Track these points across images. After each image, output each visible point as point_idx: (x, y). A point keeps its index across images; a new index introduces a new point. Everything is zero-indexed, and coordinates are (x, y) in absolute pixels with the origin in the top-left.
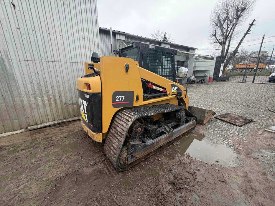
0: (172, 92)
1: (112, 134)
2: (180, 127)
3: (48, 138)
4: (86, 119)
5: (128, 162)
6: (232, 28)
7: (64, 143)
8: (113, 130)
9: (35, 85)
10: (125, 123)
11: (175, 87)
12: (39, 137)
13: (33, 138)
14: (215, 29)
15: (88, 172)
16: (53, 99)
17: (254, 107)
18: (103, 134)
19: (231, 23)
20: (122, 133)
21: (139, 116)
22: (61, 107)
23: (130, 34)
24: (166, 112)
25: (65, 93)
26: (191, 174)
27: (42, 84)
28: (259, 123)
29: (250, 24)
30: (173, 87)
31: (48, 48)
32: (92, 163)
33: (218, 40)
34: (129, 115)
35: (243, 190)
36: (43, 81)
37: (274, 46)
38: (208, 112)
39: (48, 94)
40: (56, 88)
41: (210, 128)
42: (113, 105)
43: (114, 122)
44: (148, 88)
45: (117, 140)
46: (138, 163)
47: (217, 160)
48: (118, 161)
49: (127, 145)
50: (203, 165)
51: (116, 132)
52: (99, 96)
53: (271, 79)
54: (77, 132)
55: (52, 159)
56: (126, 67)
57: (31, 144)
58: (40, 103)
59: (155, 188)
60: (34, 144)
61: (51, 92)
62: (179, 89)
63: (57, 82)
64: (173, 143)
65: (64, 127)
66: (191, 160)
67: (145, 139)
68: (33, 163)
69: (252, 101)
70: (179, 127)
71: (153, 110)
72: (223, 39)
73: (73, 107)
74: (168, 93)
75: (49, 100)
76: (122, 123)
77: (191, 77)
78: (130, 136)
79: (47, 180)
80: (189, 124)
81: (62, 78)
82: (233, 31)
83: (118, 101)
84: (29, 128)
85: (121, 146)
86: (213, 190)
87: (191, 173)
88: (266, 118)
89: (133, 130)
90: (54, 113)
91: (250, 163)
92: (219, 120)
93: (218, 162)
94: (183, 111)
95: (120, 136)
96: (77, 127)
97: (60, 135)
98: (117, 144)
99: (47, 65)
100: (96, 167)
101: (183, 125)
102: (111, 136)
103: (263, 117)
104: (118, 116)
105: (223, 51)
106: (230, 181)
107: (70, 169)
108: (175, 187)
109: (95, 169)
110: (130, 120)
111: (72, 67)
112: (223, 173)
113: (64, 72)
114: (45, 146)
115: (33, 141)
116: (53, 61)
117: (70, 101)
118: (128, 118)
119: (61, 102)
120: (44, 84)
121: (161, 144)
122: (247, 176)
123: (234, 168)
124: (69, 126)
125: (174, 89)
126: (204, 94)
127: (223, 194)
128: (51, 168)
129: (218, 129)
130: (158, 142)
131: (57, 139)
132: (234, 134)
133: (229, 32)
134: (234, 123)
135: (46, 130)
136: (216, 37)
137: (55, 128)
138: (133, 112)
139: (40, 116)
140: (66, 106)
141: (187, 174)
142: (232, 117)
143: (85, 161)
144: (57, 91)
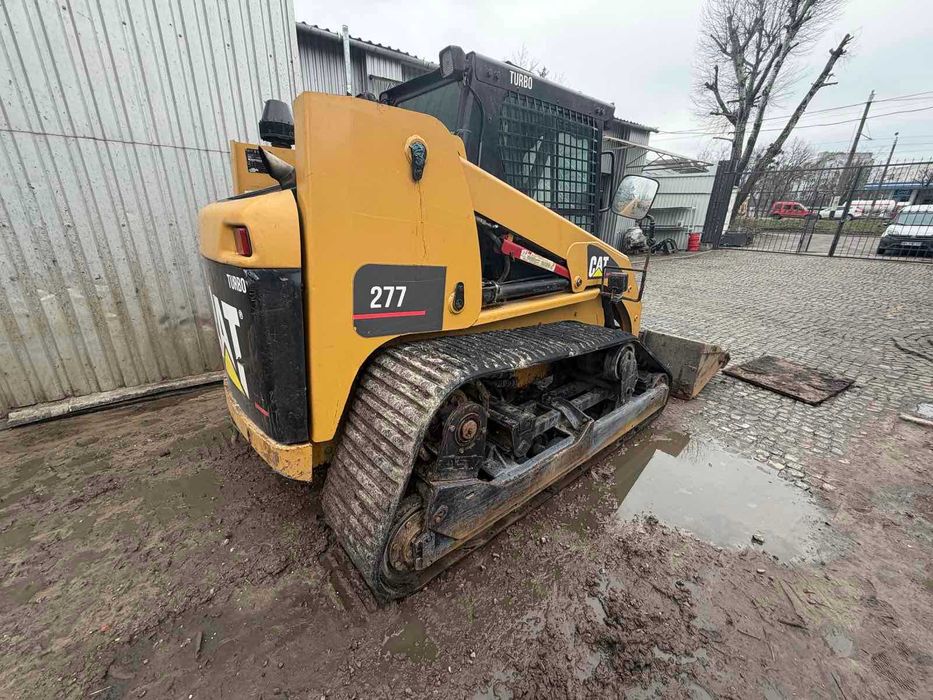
0: (589, 278)
1: (355, 446)
2: (617, 410)
3: (92, 457)
4: (243, 384)
5: (422, 561)
6: (774, 64)
7: (160, 477)
8: (358, 430)
9: (20, 239)
10: (412, 401)
11: (600, 258)
12: (53, 454)
13: (30, 457)
14: (714, 64)
15: (258, 603)
16: (109, 299)
17: (848, 336)
18: (316, 446)
19: (770, 43)
20: (397, 444)
21: (472, 370)
22: (149, 333)
23: (420, 58)
24: (572, 354)
25: (161, 273)
26: (669, 597)
27: (55, 233)
28: (877, 391)
29: (831, 51)
30: (594, 258)
31: (67, 76)
32: (272, 564)
33: (722, 105)
34: (427, 369)
35: (873, 658)
36: (57, 222)
37: (897, 134)
38: (708, 355)
39: (87, 277)
40: (118, 253)
41: (714, 412)
42: (356, 323)
43: (364, 397)
44: (502, 256)
45: (375, 472)
46: (461, 560)
47: (758, 536)
48: (379, 562)
49: (418, 493)
50: (711, 557)
51: (370, 441)
52: (291, 284)
53: (886, 245)
54: (213, 430)
55: (103, 549)
56: (414, 157)
57: (14, 485)
58: (54, 316)
59: (538, 666)
60: (27, 485)
61: (97, 269)
62: (611, 266)
63: (124, 229)
64: (588, 472)
65: (163, 410)
66: (663, 538)
67: (490, 462)
68: (16, 570)
69: (839, 314)
70: (613, 409)
71: (523, 346)
72: (741, 99)
73: (200, 332)
74: (575, 280)
75: (94, 303)
76: (397, 401)
77: (629, 230)
78: (434, 457)
79: (68, 650)
80: (645, 398)
81: (142, 214)
82: (777, 72)
83: (379, 306)
84: (13, 415)
85: (395, 501)
86: (764, 664)
87: (670, 593)
88: (892, 374)
89: (444, 432)
90: (120, 355)
91: (873, 543)
92: (740, 383)
93: (761, 543)
94: (630, 349)
95: (390, 458)
96: (216, 409)
97: (145, 443)
98: (377, 491)
99: (69, 151)
100: (287, 580)
101: (627, 401)
102: (352, 457)
103: (885, 370)
104: (377, 373)
105: (737, 145)
106: (819, 623)
107: (179, 594)
108: (617, 662)
109: (285, 588)
110: (432, 388)
111: (184, 168)
112: (786, 587)
113: (152, 189)
114: (77, 494)
115: (25, 471)
116: (99, 135)
117: (183, 308)
118: (424, 380)
119: (147, 311)
120: (62, 236)
121: (549, 479)
122: (874, 598)
123: (823, 564)
124: (183, 407)
125: (594, 266)
126: (676, 290)
127: (805, 680)
128: (93, 591)
129: (743, 415)
130: (538, 473)
131: (129, 463)
132: (799, 432)
133: (760, 76)
134: (793, 393)
135: (85, 423)
136: (716, 92)
137: (124, 416)
138: (442, 356)
139: (61, 370)
140: (166, 329)
141: (657, 598)
142: (784, 372)
143: (243, 553)
144: (123, 270)
